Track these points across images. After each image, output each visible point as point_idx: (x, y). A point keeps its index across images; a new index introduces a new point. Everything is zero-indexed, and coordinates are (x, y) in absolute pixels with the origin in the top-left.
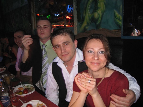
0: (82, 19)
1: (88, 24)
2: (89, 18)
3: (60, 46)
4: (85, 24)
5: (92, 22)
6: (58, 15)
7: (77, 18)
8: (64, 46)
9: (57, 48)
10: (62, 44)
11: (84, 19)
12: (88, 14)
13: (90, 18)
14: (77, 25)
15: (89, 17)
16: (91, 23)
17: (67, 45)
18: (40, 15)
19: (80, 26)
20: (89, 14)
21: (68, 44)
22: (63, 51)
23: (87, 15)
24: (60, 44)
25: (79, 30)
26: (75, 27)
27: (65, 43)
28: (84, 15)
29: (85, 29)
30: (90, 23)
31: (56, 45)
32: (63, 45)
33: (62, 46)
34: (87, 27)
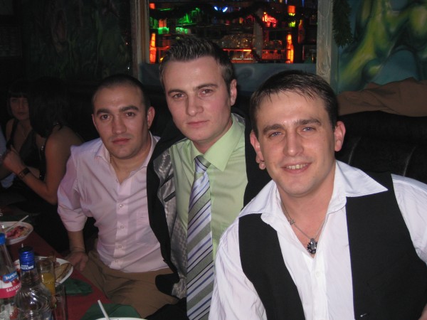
0: (353, 31)
1: (380, 56)
2: (387, 30)
3: (286, 131)
4: (365, 54)
5: (402, 47)
6: (226, 8)
7: (331, 27)
8: (299, 131)
9: (270, 136)
10: (296, 124)
11: (361, 32)
12: (384, 13)
13: (393, 30)
14: (329, 54)
15: (387, 26)
16: (393, 53)
17: (309, 133)
18: (155, 6)
19: (341, 61)
20: (388, 13)
21: (315, 129)
22: (292, 151)
23: (379, 17)
24: (285, 122)
25: (336, 78)
26: (323, 66)
27: (304, 122)
28: (365, 16)
29: (364, 76)
30: (389, 53)
31: (271, 124)
32: (296, 130)
33: (291, 130)
34: (375, 69)
